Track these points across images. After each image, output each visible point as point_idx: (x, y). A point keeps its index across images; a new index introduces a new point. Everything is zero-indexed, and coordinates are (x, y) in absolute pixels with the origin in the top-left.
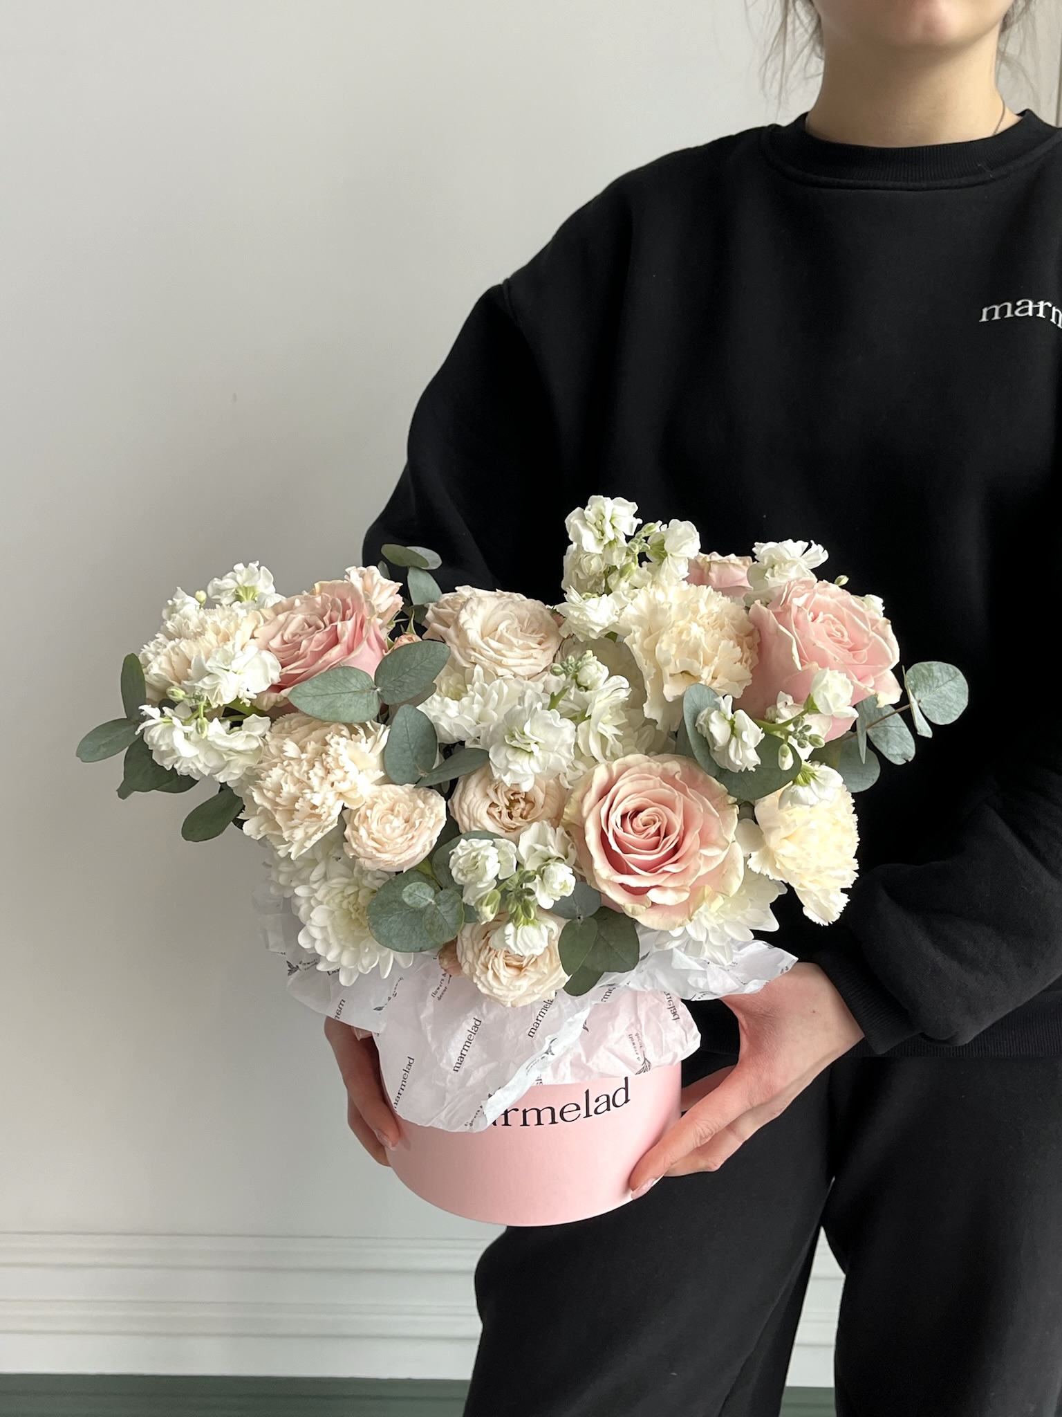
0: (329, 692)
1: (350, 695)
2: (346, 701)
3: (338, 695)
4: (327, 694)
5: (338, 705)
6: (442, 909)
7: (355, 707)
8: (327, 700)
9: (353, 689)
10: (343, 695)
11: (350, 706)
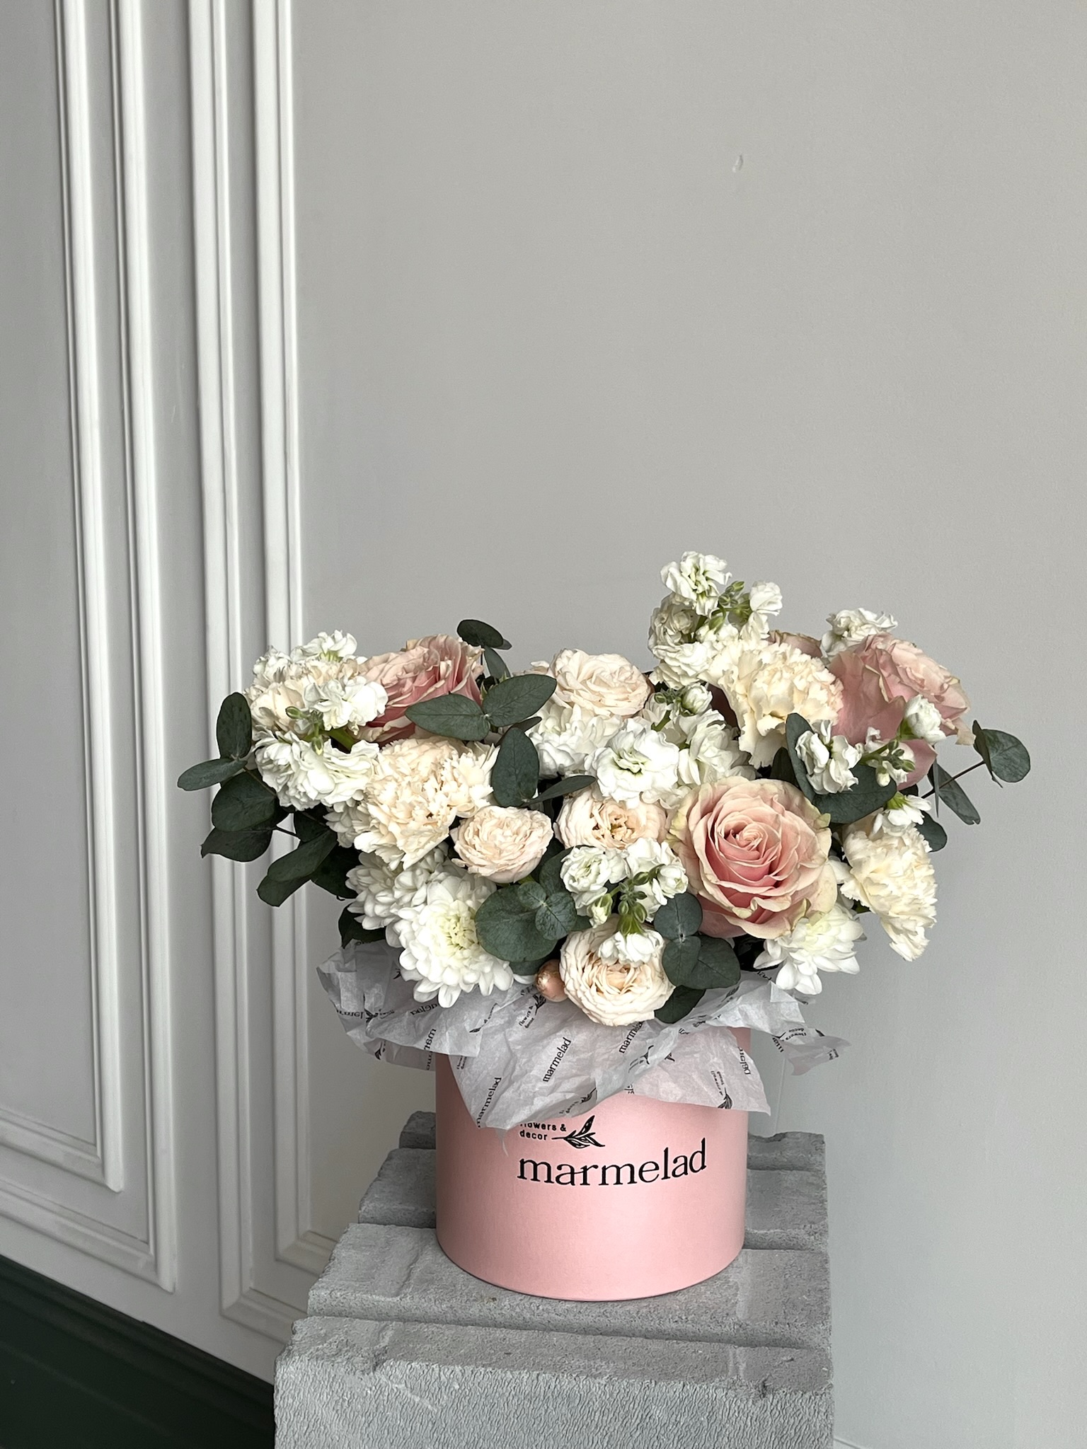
0: (443, 713)
1: (462, 717)
2: (458, 721)
3: (451, 717)
4: (441, 715)
5: (452, 724)
6: (554, 909)
7: (467, 727)
8: (442, 719)
9: (464, 713)
10: (455, 717)
11: (463, 726)
